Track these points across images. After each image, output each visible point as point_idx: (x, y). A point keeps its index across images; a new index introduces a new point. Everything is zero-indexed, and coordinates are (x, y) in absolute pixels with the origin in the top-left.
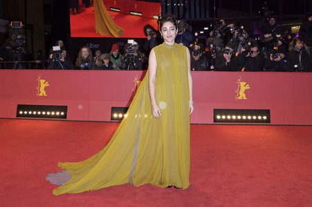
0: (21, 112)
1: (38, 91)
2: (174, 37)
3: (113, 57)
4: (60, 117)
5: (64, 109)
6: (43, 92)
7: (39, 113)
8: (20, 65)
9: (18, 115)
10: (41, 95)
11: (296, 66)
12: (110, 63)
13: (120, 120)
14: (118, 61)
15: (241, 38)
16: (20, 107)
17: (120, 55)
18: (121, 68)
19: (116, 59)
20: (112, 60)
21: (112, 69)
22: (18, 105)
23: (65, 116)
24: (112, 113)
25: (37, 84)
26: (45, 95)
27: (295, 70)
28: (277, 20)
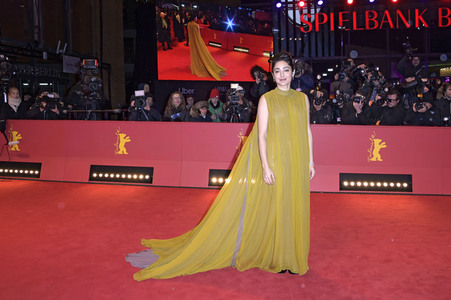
0: (95, 175)
1: (116, 148)
2: (289, 80)
3: (212, 105)
4: (144, 181)
5: (149, 171)
6: (122, 150)
7: (118, 176)
8: (94, 115)
9: (91, 178)
10: (120, 152)
11: (446, 119)
12: (208, 114)
13: (220, 186)
14: (219, 111)
15: (376, 83)
16: (94, 168)
17: (221, 103)
18: (222, 120)
19: (215, 108)
20: (211, 109)
21: (211, 121)
22: (92, 166)
23: (150, 181)
24: (210, 176)
25: (116, 139)
26: (125, 153)
27: (445, 124)
28: (422, 60)
